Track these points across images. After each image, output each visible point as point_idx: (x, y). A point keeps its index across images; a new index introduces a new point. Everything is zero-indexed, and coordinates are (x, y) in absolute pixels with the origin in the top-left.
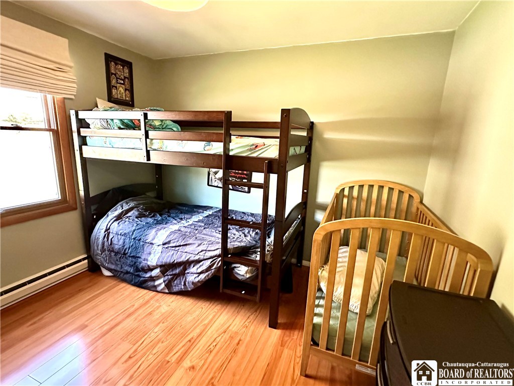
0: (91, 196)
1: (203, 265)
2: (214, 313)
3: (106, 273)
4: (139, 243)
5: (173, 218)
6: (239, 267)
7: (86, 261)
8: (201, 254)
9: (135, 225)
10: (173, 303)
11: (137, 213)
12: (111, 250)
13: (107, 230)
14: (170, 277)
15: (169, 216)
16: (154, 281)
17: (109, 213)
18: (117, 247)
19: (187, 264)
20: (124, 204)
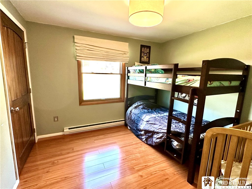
0: (128, 98)
1: (159, 135)
2: (161, 160)
3: (129, 128)
4: (139, 119)
5: (156, 112)
6: (174, 141)
7: (124, 121)
8: (159, 130)
9: (140, 111)
10: (147, 148)
11: (142, 107)
12: (131, 119)
13: (131, 111)
14: (147, 136)
15: (154, 111)
16: (142, 136)
17: (133, 105)
18: (132, 118)
19: (154, 133)
20: (139, 103)
